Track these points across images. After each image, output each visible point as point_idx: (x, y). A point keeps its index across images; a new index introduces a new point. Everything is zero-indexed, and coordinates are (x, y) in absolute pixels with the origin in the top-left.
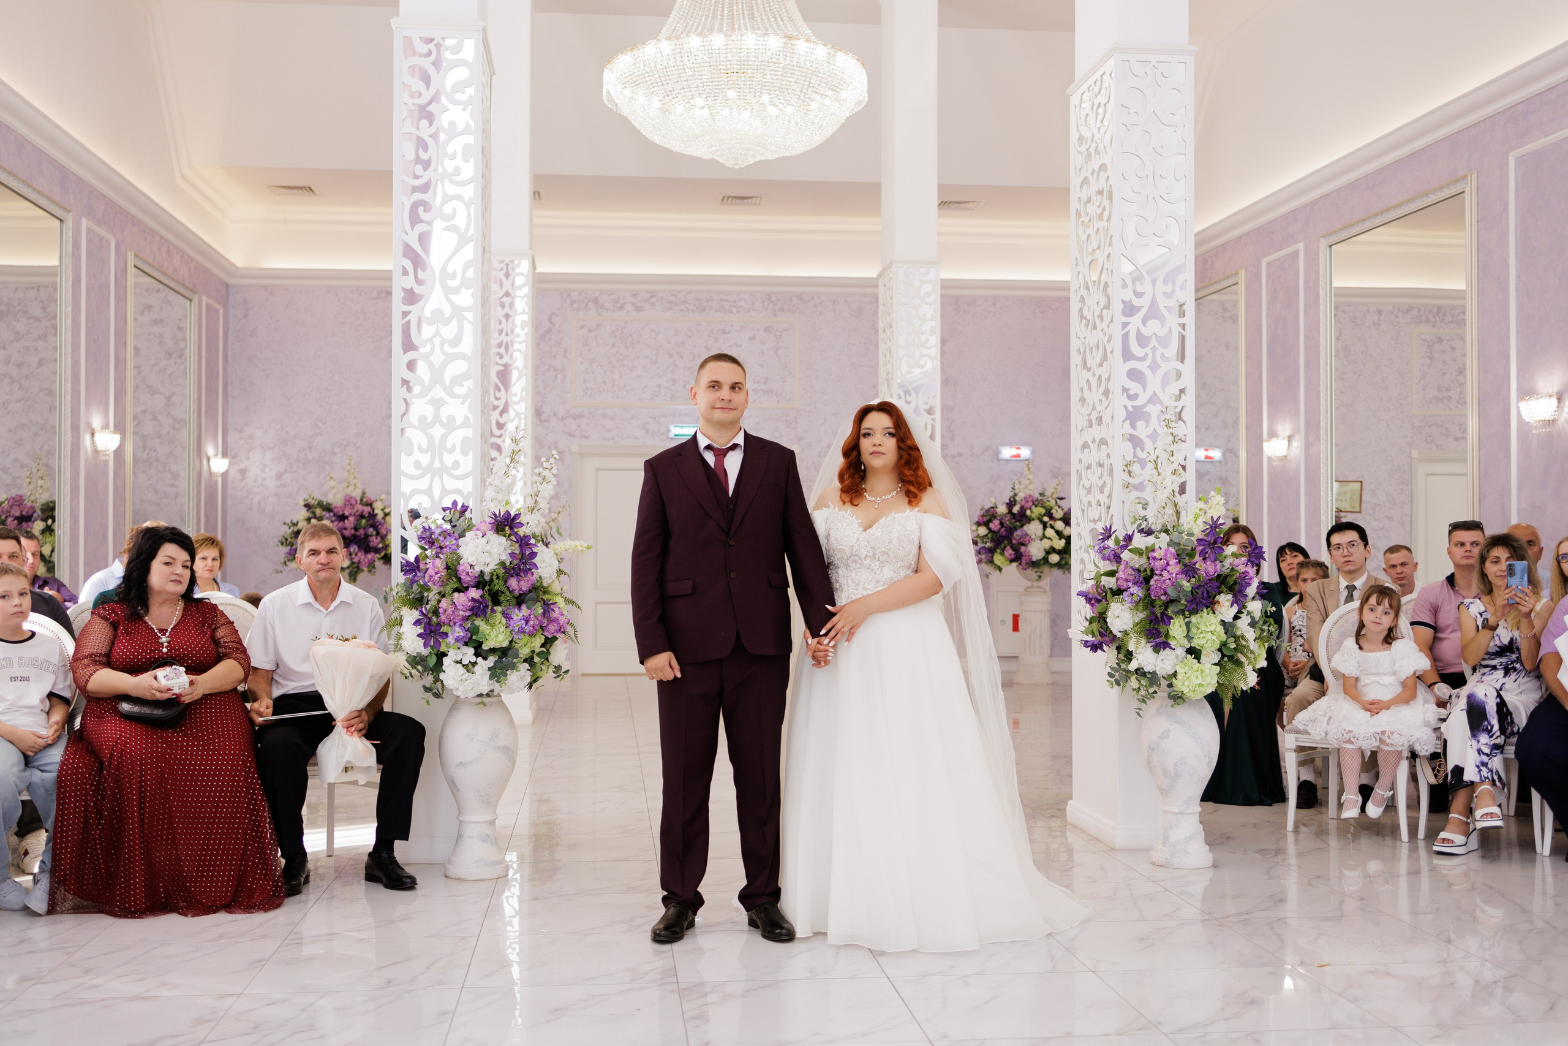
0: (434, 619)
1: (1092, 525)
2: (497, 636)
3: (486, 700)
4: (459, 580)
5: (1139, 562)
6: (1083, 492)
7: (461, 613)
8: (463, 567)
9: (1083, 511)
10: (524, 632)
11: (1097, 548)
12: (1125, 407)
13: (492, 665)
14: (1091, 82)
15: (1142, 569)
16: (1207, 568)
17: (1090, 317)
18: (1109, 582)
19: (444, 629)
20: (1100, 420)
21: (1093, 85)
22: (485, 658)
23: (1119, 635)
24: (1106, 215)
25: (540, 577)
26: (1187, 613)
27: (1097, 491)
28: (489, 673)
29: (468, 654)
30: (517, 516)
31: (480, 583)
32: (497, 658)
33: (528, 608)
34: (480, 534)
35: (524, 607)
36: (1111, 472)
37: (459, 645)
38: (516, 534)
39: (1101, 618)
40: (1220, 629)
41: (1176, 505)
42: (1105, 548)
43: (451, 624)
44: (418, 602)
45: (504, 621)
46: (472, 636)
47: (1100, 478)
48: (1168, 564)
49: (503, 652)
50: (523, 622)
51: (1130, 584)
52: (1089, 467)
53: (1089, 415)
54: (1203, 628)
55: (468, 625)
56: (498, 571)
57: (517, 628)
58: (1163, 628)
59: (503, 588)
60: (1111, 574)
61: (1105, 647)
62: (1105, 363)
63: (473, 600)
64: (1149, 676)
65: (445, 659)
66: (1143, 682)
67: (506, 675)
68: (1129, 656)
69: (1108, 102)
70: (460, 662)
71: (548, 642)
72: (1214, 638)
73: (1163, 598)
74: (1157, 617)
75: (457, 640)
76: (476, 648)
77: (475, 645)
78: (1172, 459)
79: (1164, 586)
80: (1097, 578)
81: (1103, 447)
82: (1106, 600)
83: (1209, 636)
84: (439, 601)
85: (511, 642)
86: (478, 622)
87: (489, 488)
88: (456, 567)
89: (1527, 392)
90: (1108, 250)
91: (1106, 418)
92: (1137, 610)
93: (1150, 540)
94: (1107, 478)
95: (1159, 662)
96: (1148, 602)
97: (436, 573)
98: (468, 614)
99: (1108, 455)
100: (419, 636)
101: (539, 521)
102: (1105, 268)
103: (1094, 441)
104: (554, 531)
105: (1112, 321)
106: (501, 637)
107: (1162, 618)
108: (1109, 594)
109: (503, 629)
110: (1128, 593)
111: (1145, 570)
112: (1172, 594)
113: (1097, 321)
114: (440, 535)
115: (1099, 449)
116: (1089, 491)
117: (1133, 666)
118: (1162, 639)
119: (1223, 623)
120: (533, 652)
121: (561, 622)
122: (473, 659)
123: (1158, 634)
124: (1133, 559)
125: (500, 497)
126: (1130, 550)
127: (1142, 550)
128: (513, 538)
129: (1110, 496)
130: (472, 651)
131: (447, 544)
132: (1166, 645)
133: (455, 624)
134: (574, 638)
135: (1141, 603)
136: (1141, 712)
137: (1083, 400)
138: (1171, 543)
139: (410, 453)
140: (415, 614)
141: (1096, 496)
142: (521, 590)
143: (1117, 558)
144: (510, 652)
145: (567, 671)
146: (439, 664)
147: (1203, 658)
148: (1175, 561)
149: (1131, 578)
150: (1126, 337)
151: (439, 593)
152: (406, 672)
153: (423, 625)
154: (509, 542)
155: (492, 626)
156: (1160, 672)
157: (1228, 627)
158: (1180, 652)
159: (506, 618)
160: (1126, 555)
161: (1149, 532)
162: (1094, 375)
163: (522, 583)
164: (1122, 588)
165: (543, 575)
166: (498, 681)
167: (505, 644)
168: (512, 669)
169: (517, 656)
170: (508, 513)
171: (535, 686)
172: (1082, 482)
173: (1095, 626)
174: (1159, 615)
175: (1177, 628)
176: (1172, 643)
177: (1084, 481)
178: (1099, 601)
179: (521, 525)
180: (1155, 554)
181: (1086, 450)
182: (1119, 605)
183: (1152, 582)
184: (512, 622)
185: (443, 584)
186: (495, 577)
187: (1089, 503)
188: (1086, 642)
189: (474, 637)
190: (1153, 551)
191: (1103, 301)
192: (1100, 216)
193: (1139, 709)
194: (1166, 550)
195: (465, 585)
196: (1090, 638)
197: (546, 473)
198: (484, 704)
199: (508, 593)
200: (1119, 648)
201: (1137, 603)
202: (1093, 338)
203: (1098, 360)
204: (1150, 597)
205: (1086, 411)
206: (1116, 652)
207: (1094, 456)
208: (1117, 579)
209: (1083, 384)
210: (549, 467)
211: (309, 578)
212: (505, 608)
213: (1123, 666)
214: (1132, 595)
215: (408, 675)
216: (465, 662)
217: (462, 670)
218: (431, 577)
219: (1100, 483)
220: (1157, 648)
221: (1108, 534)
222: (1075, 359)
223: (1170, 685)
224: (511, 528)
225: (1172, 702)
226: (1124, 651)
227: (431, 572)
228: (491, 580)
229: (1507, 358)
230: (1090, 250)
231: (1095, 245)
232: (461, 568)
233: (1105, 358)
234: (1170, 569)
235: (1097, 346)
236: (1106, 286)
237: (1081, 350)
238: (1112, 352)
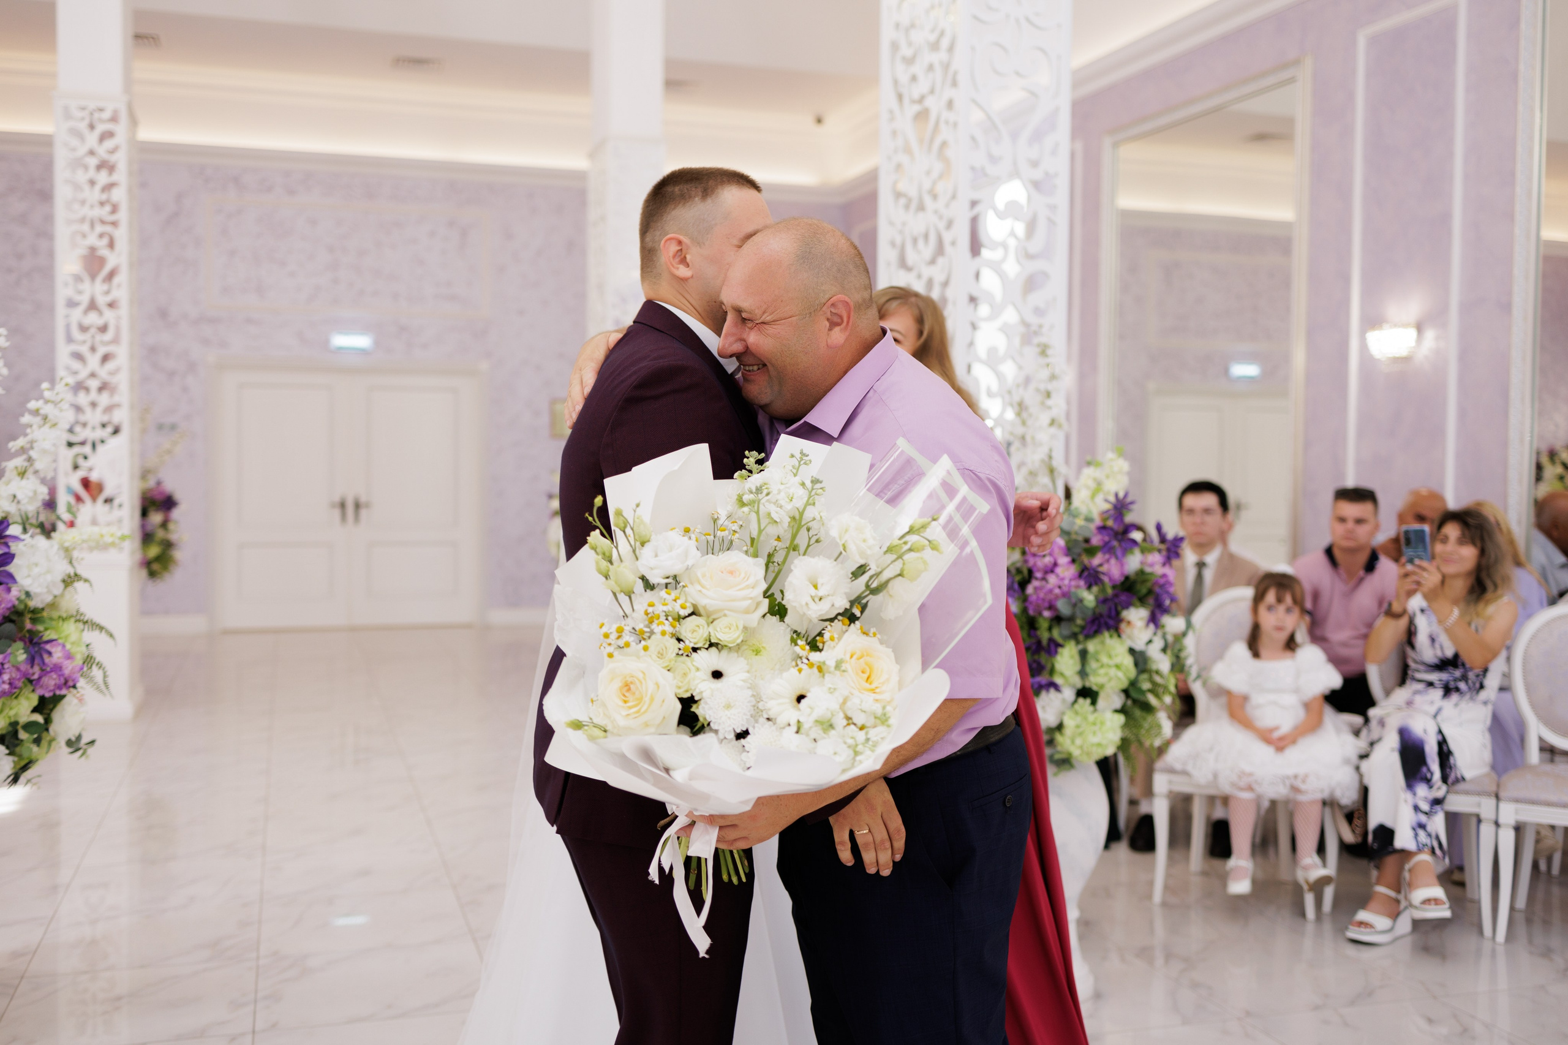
16: (1113, 569)
17: (913, 192)
24: (945, 43)
25: (27, 592)
26: (1081, 637)
40: (1128, 661)
48: (1055, 563)
54: (1104, 659)
58: (1046, 661)
62: (941, 260)
71: (46, 706)
72: (1120, 674)
73: (1046, 613)
74: (1039, 642)
79: (1048, 596)
83: (1113, 672)
89: (1373, 321)
90: (949, 93)
101: (35, 492)
102: (943, 120)
105: (954, 197)
107: (1047, 645)
112: (1063, 607)
113: (928, 200)
118: (1043, 676)
119: (1132, 651)
120: (14, 725)
121: (67, 672)
123: (1040, 667)
132: (1050, 684)
134: (103, 687)
145: (92, 742)
147: (1101, 702)
148: (1066, 558)
157: (1140, 659)
158: (1069, 694)
162: (919, 276)
165: (34, 589)
171: (24, 778)
174: (1043, 641)
175: (1066, 661)
176: (1058, 680)
183: (1030, 590)
191: (937, 167)
192: (935, 46)
202: (917, 224)
203: (927, 251)
204: (1027, 612)
229: (1346, 279)
230: (916, 96)
231: (924, 88)
233: (940, 250)
234: (1059, 570)
235: (926, 236)
236: (944, 144)
237: (898, 240)
238: (953, 243)
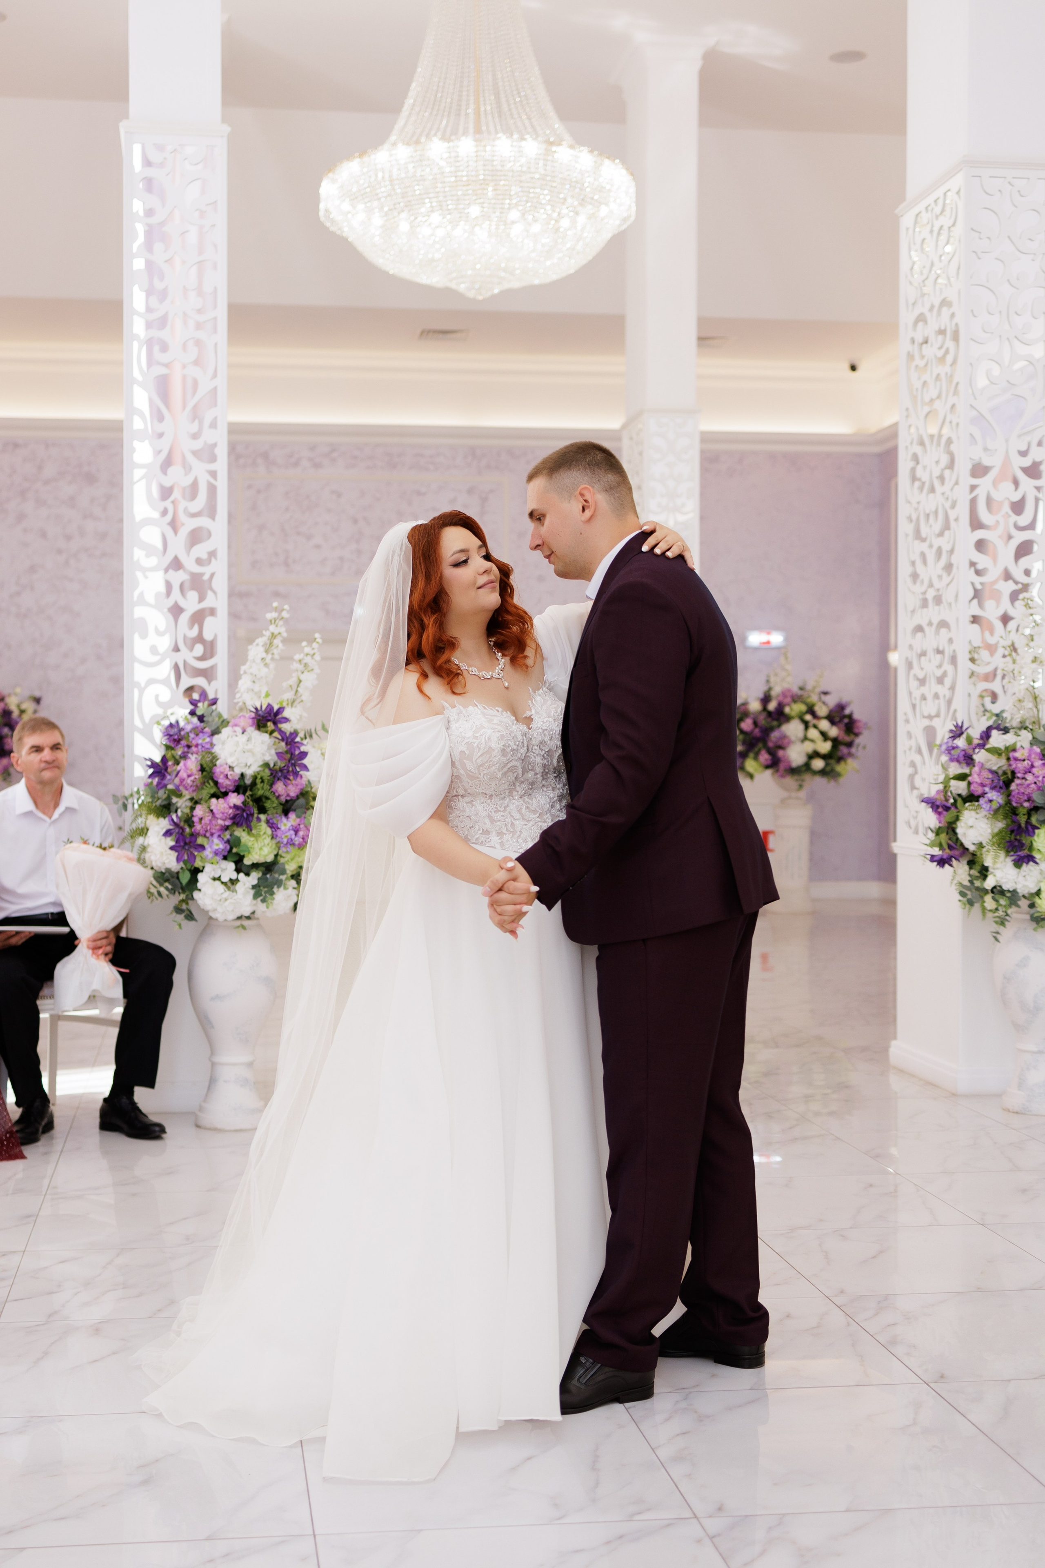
0: (188, 830)
1: (926, 722)
2: (261, 849)
3: (246, 923)
4: (216, 783)
5: (997, 763)
6: (914, 684)
7: (220, 822)
8: (220, 769)
9: (914, 706)
10: (294, 844)
11: (944, 747)
12: (973, 584)
13: (255, 882)
14: (930, 200)
15: (1000, 772)
17: (926, 478)
18: (960, 787)
19: (200, 840)
20: (938, 600)
21: (933, 205)
22: (247, 874)
23: (972, 848)
24: (949, 358)
25: (309, 782)
27: (933, 681)
28: (252, 892)
29: (228, 869)
30: (281, 710)
31: (240, 788)
32: (260, 875)
33: (298, 816)
34: (239, 730)
35: (292, 816)
36: (954, 660)
37: (218, 858)
38: (281, 732)
39: (950, 829)
41: (1035, 698)
42: (954, 748)
43: (208, 834)
44: (166, 809)
45: (269, 831)
46: (231, 849)
47: (940, 666)
48: (1032, 766)
49: (268, 867)
50: (292, 832)
51: (987, 789)
52: (923, 654)
53: (925, 593)
55: (227, 835)
56: (262, 774)
57: (285, 840)
58: (1025, 840)
59: (268, 794)
60: (962, 777)
61: (954, 862)
62: (947, 533)
63: (236, 807)
64: (1008, 895)
65: (200, 876)
66: (1003, 902)
67: (272, 893)
68: (984, 872)
69: (954, 225)
70: (219, 879)
73: (1026, 804)
74: (1020, 826)
75: (216, 853)
76: (236, 863)
77: (236, 859)
78: (1032, 644)
79: (1028, 791)
80: (946, 783)
81: (943, 631)
82: (956, 807)
84: (192, 809)
85: (276, 856)
86: (240, 833)
87: (243, 677)
88: (211, 769)
90: (953, 399)
91: (948, 596)
92: (997, 819)
93: (1009, 739)
94: (949, 668)
95: (1021, 879)
96: (1009, 811)
97: (189, 776)
98: (228, 823)
99: (951, 641)
100: (172, 848)
102: (948, 420)
103: (930, 624)
104: (319, 728)
105: (957, 483)
106: (266, 850)
107: (1026, 827)
108: (959, 801)
109: (268, 840)
110: (986, 799)
111: (1005, 773)
112: (1039, 799)
113: (937, 484)
114: (191, 731)
115: (937, 632)
116: (922, 682)
117: (989, 883)
118: (1025, 852)
122: (234, 875)
123: (1021, 846)
124: (989, 760)
125: (257, 688)
126: (988, 750)
127: (1000, 749)
128: (276, 734)
129: (952, 688)
130: (231, 866)
131: (200, 741)
132: (1030, 858)
133: (212, 834)
135: (1001, 811)
136: (998, 936)
137: (915, 576)
138: (1035, 741)
139: (144, 635)
140: (164, 824)
141: (933, 687)
142: (288, 795)
143: (968, 760)
144: (276, 868)
146: (194, 880)
148: (1041, 762)
149: (988, 782)
150: (973, 502)
151: (192, 799)
152: (153, 890)
153: (173, 837)
154: (273, 740)
155: (257, 837)
156: (1021, 891)
159: (271, 827)
160: (980, 756)
161: (1006, 730)
162: (931, 546)
163: (290, 787)
164: (976, 794)
165: (313, 779)
166: (263, 901)
167: (270, 858)
168: (279, 887)
169: (283, 872)
170: (270, 706)
172: (912, 672)
173: (943, 837)
174: (1023, 825)
175: (1042, 841)
176: (1038, 856)
177: (916, 670)
178: (947, 809)
179: (286, 720)
180: (1017, 755)
181: (919, 635)
182: (973, 813)
183: (1013, 787)
184: (279, 833)
185: (198, 788)
186: (258, 781)
187: (924, 698)
188: (932, 856)
189: (234, 850)
190: (1014, 750)
191: (945, 459)
192: (942, 360)
193: (998, 933)
194: (1030, 750)
195: (223, 790)
196: (936, 851)
197: (308, 660)
198: (244, 927)
199: (274, 799)
200: (971, 863)
201: (996, 811)
202: (930, 503)
203: (937, 526)
204: (1010, 804)
205: (918, 588)
206: (967, 868)
207: (929, 641)
208: (969, 784)
209: (916, 557)
210: (312, 652)
211: (28, 780)
212: (271, 816)
213: (977, 883)
214: (991, 801)
215: (156, 893)
216: (225, 879)
217: (222, 888)
218: (182, 780)
219: (939, 673)
220: (1018, 863)
221: (958, 732)
222: (904, 528)
223: (1032, 906)
224: (275, 723)
225: (1034, 924)
226: (978, 867)
227: (183, 774)
228: (254, 784)
230: (927, 399)
231: (934, 393)
232: (217, 770)
233: (947, 526)
234: (1034, 770)
235: (936, 513)
236: (949, 441)
237: (914, 517)
238: (956, 520)
